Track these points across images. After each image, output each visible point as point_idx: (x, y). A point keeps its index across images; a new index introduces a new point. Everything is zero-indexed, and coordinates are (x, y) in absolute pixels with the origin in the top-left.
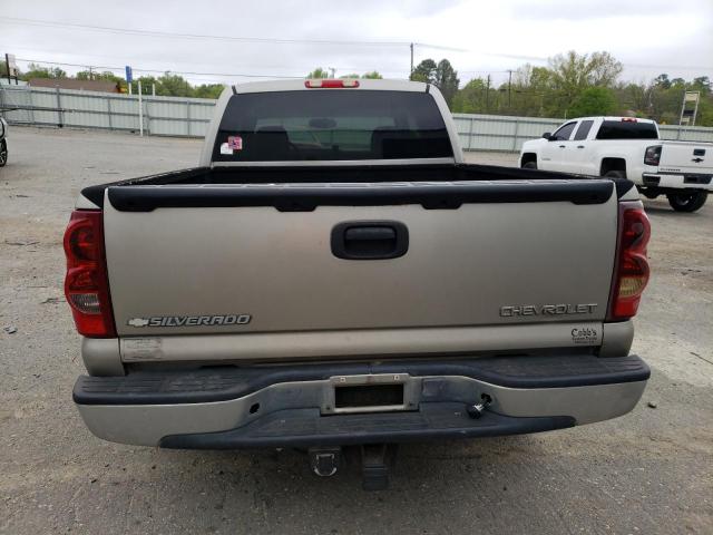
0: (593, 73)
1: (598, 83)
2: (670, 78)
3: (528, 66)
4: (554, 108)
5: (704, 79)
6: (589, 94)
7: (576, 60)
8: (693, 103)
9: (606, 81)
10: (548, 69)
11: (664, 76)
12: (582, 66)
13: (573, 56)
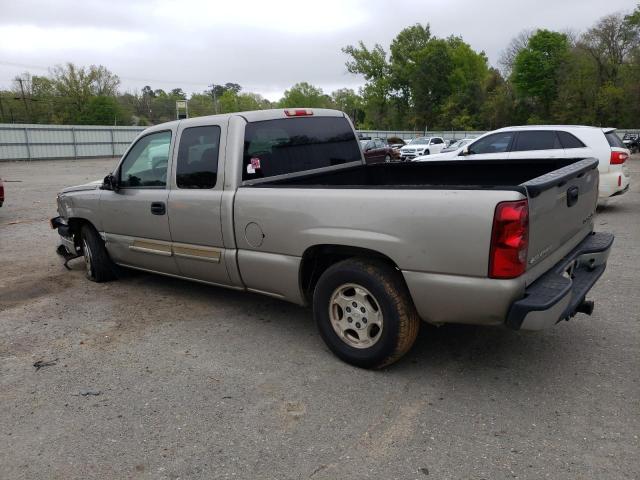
0: (95, 83)
1: (101, 93)
2: (153, 89)
3: (28, 75)
4: (66, 115)
5: (179, 90)
6: (96, 102)
7: (76, 72)
8: (184, 109)
9: (106, 90)
10: (50, 79)
11: (148, 88)
12: (82, 77)
13: (72, 68)
